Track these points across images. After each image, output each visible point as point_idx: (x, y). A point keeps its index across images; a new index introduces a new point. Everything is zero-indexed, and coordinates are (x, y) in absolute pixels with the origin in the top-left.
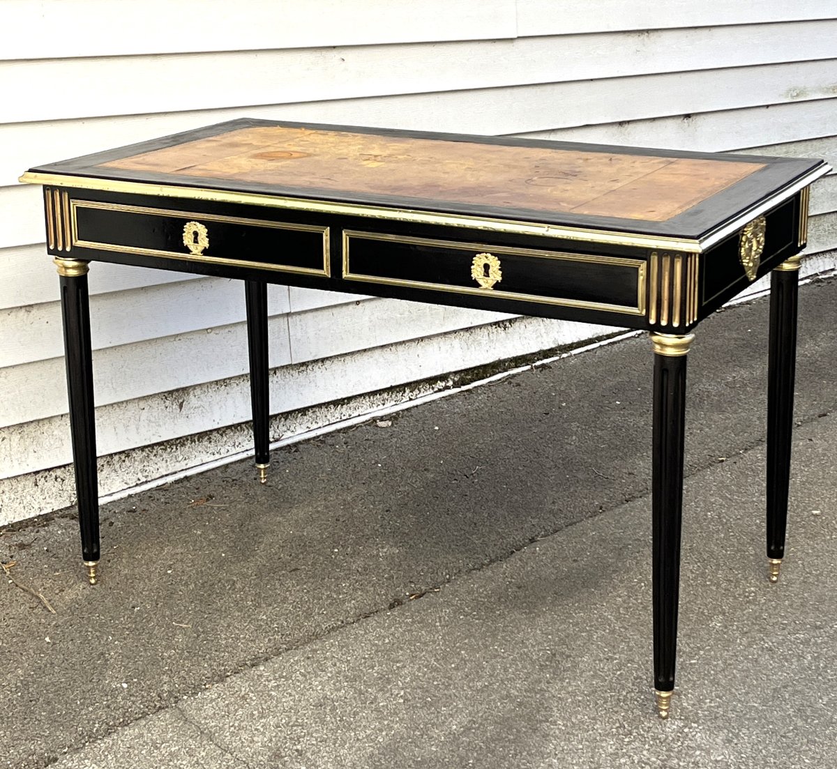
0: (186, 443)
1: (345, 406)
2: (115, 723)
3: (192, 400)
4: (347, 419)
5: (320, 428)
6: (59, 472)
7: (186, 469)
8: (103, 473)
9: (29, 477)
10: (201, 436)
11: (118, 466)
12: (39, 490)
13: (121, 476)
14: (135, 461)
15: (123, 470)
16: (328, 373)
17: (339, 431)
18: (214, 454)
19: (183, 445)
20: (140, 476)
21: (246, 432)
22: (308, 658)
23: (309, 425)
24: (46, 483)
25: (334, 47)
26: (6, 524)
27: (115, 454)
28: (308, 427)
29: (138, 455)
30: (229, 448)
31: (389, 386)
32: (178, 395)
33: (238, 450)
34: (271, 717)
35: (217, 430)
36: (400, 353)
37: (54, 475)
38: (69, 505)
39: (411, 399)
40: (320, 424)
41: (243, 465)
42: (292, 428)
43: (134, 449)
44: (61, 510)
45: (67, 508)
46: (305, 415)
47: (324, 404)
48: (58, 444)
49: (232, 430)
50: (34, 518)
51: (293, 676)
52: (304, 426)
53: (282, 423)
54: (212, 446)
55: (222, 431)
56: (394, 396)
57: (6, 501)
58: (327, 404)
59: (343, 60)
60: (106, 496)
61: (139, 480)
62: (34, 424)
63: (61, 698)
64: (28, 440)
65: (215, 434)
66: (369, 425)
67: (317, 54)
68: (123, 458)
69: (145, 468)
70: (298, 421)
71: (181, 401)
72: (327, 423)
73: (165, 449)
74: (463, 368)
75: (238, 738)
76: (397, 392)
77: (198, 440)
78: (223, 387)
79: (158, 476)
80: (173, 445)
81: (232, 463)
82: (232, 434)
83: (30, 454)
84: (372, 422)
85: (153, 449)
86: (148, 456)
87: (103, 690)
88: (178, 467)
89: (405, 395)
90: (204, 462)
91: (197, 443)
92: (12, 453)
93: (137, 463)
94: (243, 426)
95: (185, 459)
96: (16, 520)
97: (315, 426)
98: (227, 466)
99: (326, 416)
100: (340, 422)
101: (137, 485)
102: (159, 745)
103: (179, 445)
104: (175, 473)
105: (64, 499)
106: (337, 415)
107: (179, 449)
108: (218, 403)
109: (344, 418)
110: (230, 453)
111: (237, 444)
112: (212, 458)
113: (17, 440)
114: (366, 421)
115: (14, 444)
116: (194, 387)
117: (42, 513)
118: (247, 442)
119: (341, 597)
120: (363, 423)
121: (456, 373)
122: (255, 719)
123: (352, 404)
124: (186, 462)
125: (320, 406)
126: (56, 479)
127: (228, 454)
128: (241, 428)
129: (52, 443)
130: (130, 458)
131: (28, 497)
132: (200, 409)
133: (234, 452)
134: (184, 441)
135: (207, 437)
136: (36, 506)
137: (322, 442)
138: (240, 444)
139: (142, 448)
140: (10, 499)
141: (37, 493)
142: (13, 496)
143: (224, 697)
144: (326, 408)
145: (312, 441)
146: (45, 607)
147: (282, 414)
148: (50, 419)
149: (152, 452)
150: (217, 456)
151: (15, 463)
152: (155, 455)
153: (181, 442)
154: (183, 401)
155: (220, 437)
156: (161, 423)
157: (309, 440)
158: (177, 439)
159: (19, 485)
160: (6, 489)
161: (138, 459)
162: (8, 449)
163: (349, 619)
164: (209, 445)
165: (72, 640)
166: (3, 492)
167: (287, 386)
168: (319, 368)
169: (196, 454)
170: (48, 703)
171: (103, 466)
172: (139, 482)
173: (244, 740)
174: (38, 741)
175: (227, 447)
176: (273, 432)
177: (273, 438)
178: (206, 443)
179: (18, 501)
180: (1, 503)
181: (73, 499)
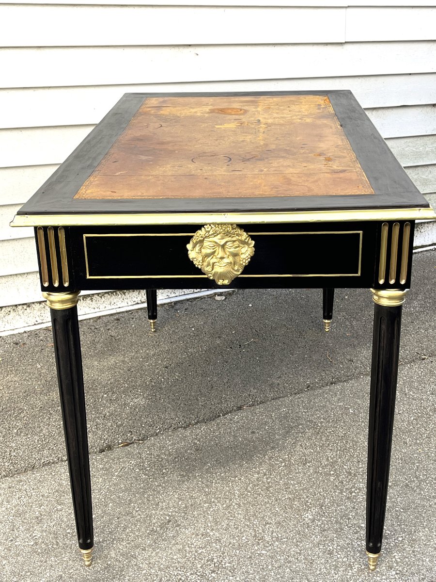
4: (198, 292)
5: (177, 296)
8: (10, 316)
10: (85, 297)
11: (22, 312)
13: (23, 318)
14: (34, 310)
15: (25, 315)
18: (94, 309)
20: (38, 319)
21: (120, 296)
25: (190, 45)
27: (19, 305)
28: (167, 295)
29: (37, 306)
30: (106, 306)
33: (113, 307)
35: (98, 294)
40: (176, 295)
41: (112, 318)
43: (33, 303)
52: (165, 295)
59: (198, 55)
61: (37, 321)
66: (210, 297)
67: (177, 50)
68: (25, 307)
69: (42, 315)
70: (160, 291)
72: (183, 293)
77: (83, 300)
81: (103, 316)
82: (109, 297)
84: (213, 296)
86: (44, 307)
91: (82, 301)
97: (173, 295)
98: (99, 317)
100: (192, 293)
101: (35, 324)
106: (190, 289)
110: (106, 309)
111: (112, 303)
112: (93, 311)
114: (210, 295)
118: (120, 302)
130: (30, 308)
133: (110, 308)
135: (90, 298)
137: (173, 307)
138: (115, 303)
145: (165, 306)
150: (97, 310)
155: (100, 298)
161: (37, 309)
164: (92, 303)
169: (81, 308)
171: (10, 311)
172: (36, 323)
175: (104, 305)
176: (141, 297)
177: (141, 301)
178: (89, 302)
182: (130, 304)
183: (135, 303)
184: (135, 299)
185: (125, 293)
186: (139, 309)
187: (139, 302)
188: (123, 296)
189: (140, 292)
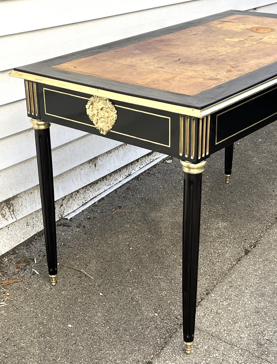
1: (151, 155)
2: (166, 337)
3: (99, 162)
4: (153, 161)
5: (144, 167)
7: (100, 194)
8: (70, 201)
10: (103, 178)
11: (75, 197)
13: (76, 202)
14: (81, 194)
15: (77, 199)
17: (152, 167)
18: (108, 185)
19: (97, 183)
20: (83, 200)
21: (118, 173)
22: (231, 286)
23: (140, 166)
26: (36, 233)
27: (73, 192)
28: (139, 167)
29: (82, 191)
30: (113, 182)
32: (93, 161)
33: (117, 182)
34: (239, 322)
35: (109, 174)
40: (143, 165)
42: (134, 169)
43: (80, 189)
46: (138, 162)
47: (144, 156)
49: (114, 173)
51: (232, 297)
52: (138, 167)
53: (130, 167)
54: (107, 182)
55: (110, 175)
57: (35, 222)
60: (72, 212)
61: (83, 202)
63: (130, 326)
65: (108, 176)
69: (85, 197)
70: (136, 165)
71: (95, 163)
72: (146, 164)
73: (91, 187)
75: (232, 337)
78: (109, 154)
79: (90, 199)
80: (93, 184)
81: (117, 189)
82: (114, 175)
84: (164, 161)
85: (87, 187)
86: (85, 191)
87: (147, 319)
88: (97, 193)
90: (105, 190)
91: (102, 181)
92: (35, 199)
93: (81, 195)
94: (118, 171)
96: (40, 231)
97: (142, 166)
99: (145, 161)
100: (150, 163)
102: (197, 347)
104: (96, 197)
106: (149, 160)
107: (96, 186)
108: (108, 162)
109: (151, 161)
110: (114, 184)
111: (116, 179)
112: (108, 187)
113: (36, 192)
114: (161, 161)
115: (36, 195)
116: (99, 156)
118: (119, 178)
119: (220, 251)
122: (232, 324)
123: (153, 154)
124: (99, 191)
130: (79, 193)
132: (103, 165)
133: (116, 183)
135: (105, 178)
137: (149, 173)
139: (83, 188)
140: (36, 221)
142: (37, 219)
143: (208, 314)
146: (86, 276)
147: (130, 163)
149: (86, 189)
151: (37, 204)
152: (88, 190)
153: (96, 182)
155: (110, 177)
156: (89, 175)
157: (142, 173)
159: (39, 214)
160: (34, 217)
162: (34, 198)
163: (233, 263)
164: (106, 182)
165: (112, 293)
167: (131, 150)
169: (102, 186)
170: (126, 330)
171: (69, 198)
172: (83, 204)
173: (236, 338)
174: (136, 354)
176: (128, 171)
177: (128, 174)
178: (105, 181)
179: (39, 221)
180: (33, 224)
181: (60, 216)
182: (124, 178)
183: (126, 176)
185: (121, 170)
187: (128, 175)
189: (127, 167)
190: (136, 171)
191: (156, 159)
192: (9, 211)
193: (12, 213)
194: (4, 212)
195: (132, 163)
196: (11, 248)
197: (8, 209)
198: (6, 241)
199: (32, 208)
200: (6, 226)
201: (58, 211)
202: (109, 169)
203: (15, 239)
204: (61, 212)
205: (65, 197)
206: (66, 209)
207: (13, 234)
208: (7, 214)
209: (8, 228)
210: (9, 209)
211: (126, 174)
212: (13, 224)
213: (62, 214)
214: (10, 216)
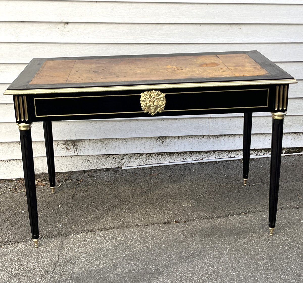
0: (164, 155)
1: (233, 153)
3: (168, 141)
4: (233, 157)
6: (114, 156)
8: (131, 159)
9: (104, 156)
10: (170, 153)
11: (137, 158)
12: (107, 161)
13: (137, 161)
14: (144, 157)
15: (138, 159)
16: (226, 140)
18: (174, 160)
19: (163, 155)
20: (145, 162)
21: (189, 155)
22: (118, 233)
23: (216, 157)
24: (110, 159)
25: (237, 24)
26: (94, 169)
27: (136, 154)
28: (215, 157)
29: (145, 156)
30: (181, 159)
31: (253, 148)
32: (162, 139)
33: (185, 160)
34: (83, 248)
35: (177, 153)
36: (261, 138)
37: (113, 157)
38: (117, 167)
39: (264, 155)
40: (221, 157)
41: (183, 166)
42: (208, 157)
43: (143, 154)
44: (114, 168)
45: (116, 168)
46: (215, 153)
48: (115, 147)
49: (183, 153)
50: (104, 169)
51: (107, 237)
53: (204, 154)
54: (174, 158)
55: (179, 153)
56: (256, 152)
58: (225, 151)
59: (240, 29)
61: (144, 163)
62: (106, 140)
64: (104, 144)
65: (176, 153)
66: (239, 161)
67: (229, 26)
68: (139, 155)
69: (147, 160)
70: (211, 155)
71: (163, 141)
72: (224, 157)
73: (156, 156)
74: (290, 147)
76: (258, 151)
77: (169, 155)
78: (181, 138)
79: (152, 163)
80: (159, 154)
81: (179, 164)
82: (183, 155)
83: (104, 149)
84: (241, 160)
85: (151, 154)
86: (148, 157)
87: (54, 226)
88: (160, 162)
89: (262, 153)
90: (170, 162)
91: (168, 155)
92: (97, 147)
93: (144, 158)
94: (188, 153)
95: (163, 160)
96: (98, 168)
97: (219, 158)
98: (177, 165)
99: (224, 155)
100: (229, 158)
101: (143, 165)
102: (46, 247)
103: (161, 155)
104: (158, 164)
105: (116, 165)
106: (229, 155)
107: (161, 156)
108: (178, 144)
109: (231, 157)
111: (184, 158)
112: (174, 161)
113: (100, 144)
115: (99, 145)
116: (169, 137)
117: (107, 168)
118: (189, 158)
119: (153, 216)
120: (238, 160)
121: (287, 148)
122: (79, 247)
123: (237, 153)
124: (163, 161)
125: (222, 151)
126: (113, 158)
127: (180, 161)
128: (187, 153)
129: (112, 147)
130: (142, 156)
131: (103, 162)
132: (171, 144)
133: (183, 161)
134: (163, 154)
135: (173, 154)
136: (106, 165)
137: (217, 163)
138: (186, 158)
139: (147, 154)
140: (96, 161)
141: (106, 161)
142: (98, 161)
143: (81, 238)
144: (224, 152)
145: (213, 163)
147: (205, 151)
148: (112, 139)
149: (150, 155)
150: (176, 161)
151: (98, 151)
152: (151, 157)
153: (162, 154)
154: (164, 141)
155: (178, 155)
156: (154, 147)
157: (213, 162)
158: (160, 153)
159: (100, 158)
161: (145, 157)
162: (97, 146)
163: (146, 224)
166: (94, 159)
167: (208, 142)
168: (223, 138)
169: (167, 159)
171: (131, 157)
172: (144, 164)
173: (67, 253)
175: (180, 159)
176: (200, 157)
177: (200, 159)
178: (172, 156)
179: (99, 162)
180: (93, 162)
181: (119, 165)
182: (194, 160)
183: (197, 160)
184: (197, 157)
185: (192, 153)
186: (198, 163)
187: (199, 159)
188: (191, 155)
189: (200, 154)
190: (210, 159)
191: (239, 157)
192: (73, 147)
193: (75, 149)
194: (69, 147)
195: (207, 152)
196: (71, 171)
197: (72, 146)
198: (68, 165)
199: (93, 152)
200: (70, 156)
201: (118, 162)
202: (176, 149)
203: (75, 166)
204: (121, 163)
205: (127, 154)
206: (126, 163)
207: (75, 163)
208: (71, 149)
209: (72, 158)
210: (74, 146)
211: (198, 158)
212: (76, 157)
213: (121, 164)
214: (73, 151)
